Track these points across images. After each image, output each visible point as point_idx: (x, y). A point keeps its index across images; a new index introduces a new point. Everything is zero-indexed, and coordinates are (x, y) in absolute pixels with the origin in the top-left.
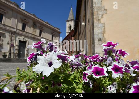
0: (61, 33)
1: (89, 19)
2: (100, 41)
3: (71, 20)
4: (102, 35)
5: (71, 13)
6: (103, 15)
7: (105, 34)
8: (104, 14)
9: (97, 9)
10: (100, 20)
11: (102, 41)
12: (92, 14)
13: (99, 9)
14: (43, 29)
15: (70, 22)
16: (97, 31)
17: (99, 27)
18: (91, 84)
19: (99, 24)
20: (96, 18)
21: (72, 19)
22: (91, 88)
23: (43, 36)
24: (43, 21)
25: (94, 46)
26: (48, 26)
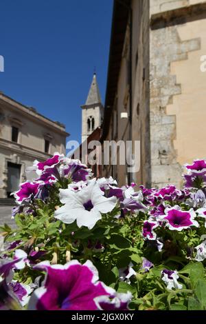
0: (68, 135)
1: (138, 105)
2: (163, 156)
3: (93, 106)
4: (169, 142)
5: (94, 87)
6: (171, 97)
7: (174, 141)
8: (174, 95)
9: (158, 82)
10: (164, 108)
11: (168, 157)
12: (147, 94)
13: (164, 82)
14: (20, 125)
15: (92, 109)
16: (156, 133)
17: (162, 125)
18: (159, 244)
19: (162, 116)
20: (155, 103)
21: (96, 102)
22: (160, 250)
23: (21, 141)
24: (19, 104)
25: (150, 167)
26: (34, 117)
